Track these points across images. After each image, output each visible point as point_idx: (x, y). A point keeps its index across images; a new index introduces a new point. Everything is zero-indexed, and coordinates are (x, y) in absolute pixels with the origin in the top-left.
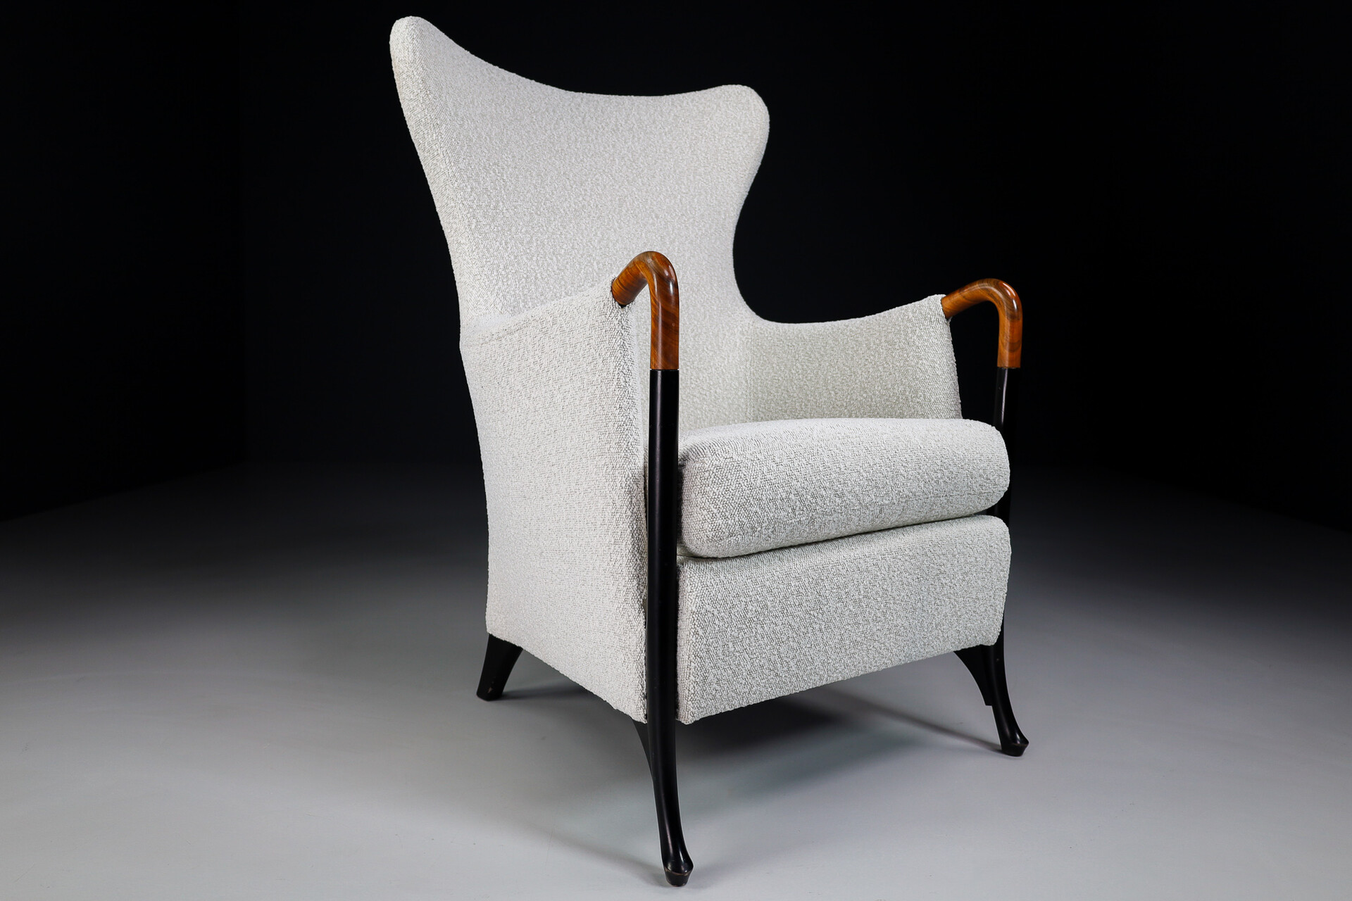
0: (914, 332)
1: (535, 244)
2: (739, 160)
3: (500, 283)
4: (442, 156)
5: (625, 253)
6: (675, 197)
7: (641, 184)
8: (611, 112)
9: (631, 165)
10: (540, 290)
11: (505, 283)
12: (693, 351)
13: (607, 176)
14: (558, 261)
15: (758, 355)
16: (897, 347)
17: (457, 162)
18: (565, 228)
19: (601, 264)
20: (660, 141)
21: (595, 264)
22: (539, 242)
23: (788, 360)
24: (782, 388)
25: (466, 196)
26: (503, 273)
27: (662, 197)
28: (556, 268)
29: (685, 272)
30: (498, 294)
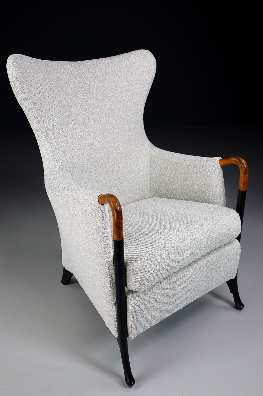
0: (209, 171)
1: (69, 136)
2: (145, 82)
3: (57, 156)
4: (31, 110)
5: (103, 131)
6: (121, 102)
7: (108, 100)
8: (95, 69)
9: (104, 92)
10: (72, 155)
11: (59, 156)
12: (129, 166)
13: (95, 100)
14: (78, 141)
15: (153, 164)
16: (203, 174)
17: (37, 111)
18: (80, 126)
19: (94, 139)
20: (114, 79)
21: (92, 139)
22: (70, 135)
23: (164, 169)
24: (162, 178)
25: (42, 123)
26: (58, 151)
27: (116, 103)
28: (77, 144)
29: (125, 133)
30: (57, 161)
